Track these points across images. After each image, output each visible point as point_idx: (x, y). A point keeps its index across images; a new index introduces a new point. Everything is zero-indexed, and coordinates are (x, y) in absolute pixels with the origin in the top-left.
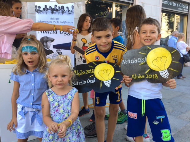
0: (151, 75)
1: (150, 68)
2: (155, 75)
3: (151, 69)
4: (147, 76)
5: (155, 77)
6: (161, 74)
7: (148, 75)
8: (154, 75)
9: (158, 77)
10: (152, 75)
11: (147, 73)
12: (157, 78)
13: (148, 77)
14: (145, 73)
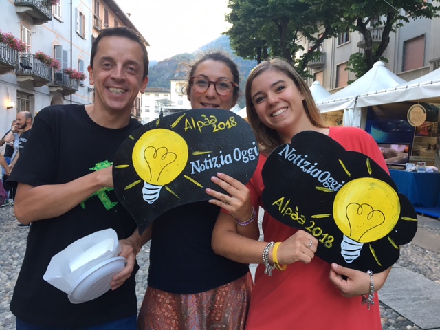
0: (321, 232)
1: (332, 213)
2: (331, 237)
3: (332, 217)
4: (312, 223)
5: (325, 241)
6: (343, 245)
7: (314, 227)
8: (327, 235)
9: (331, 245)
10: (324, 233)
12: (329, 247)
13: (312, 229)
14: (313, 217)
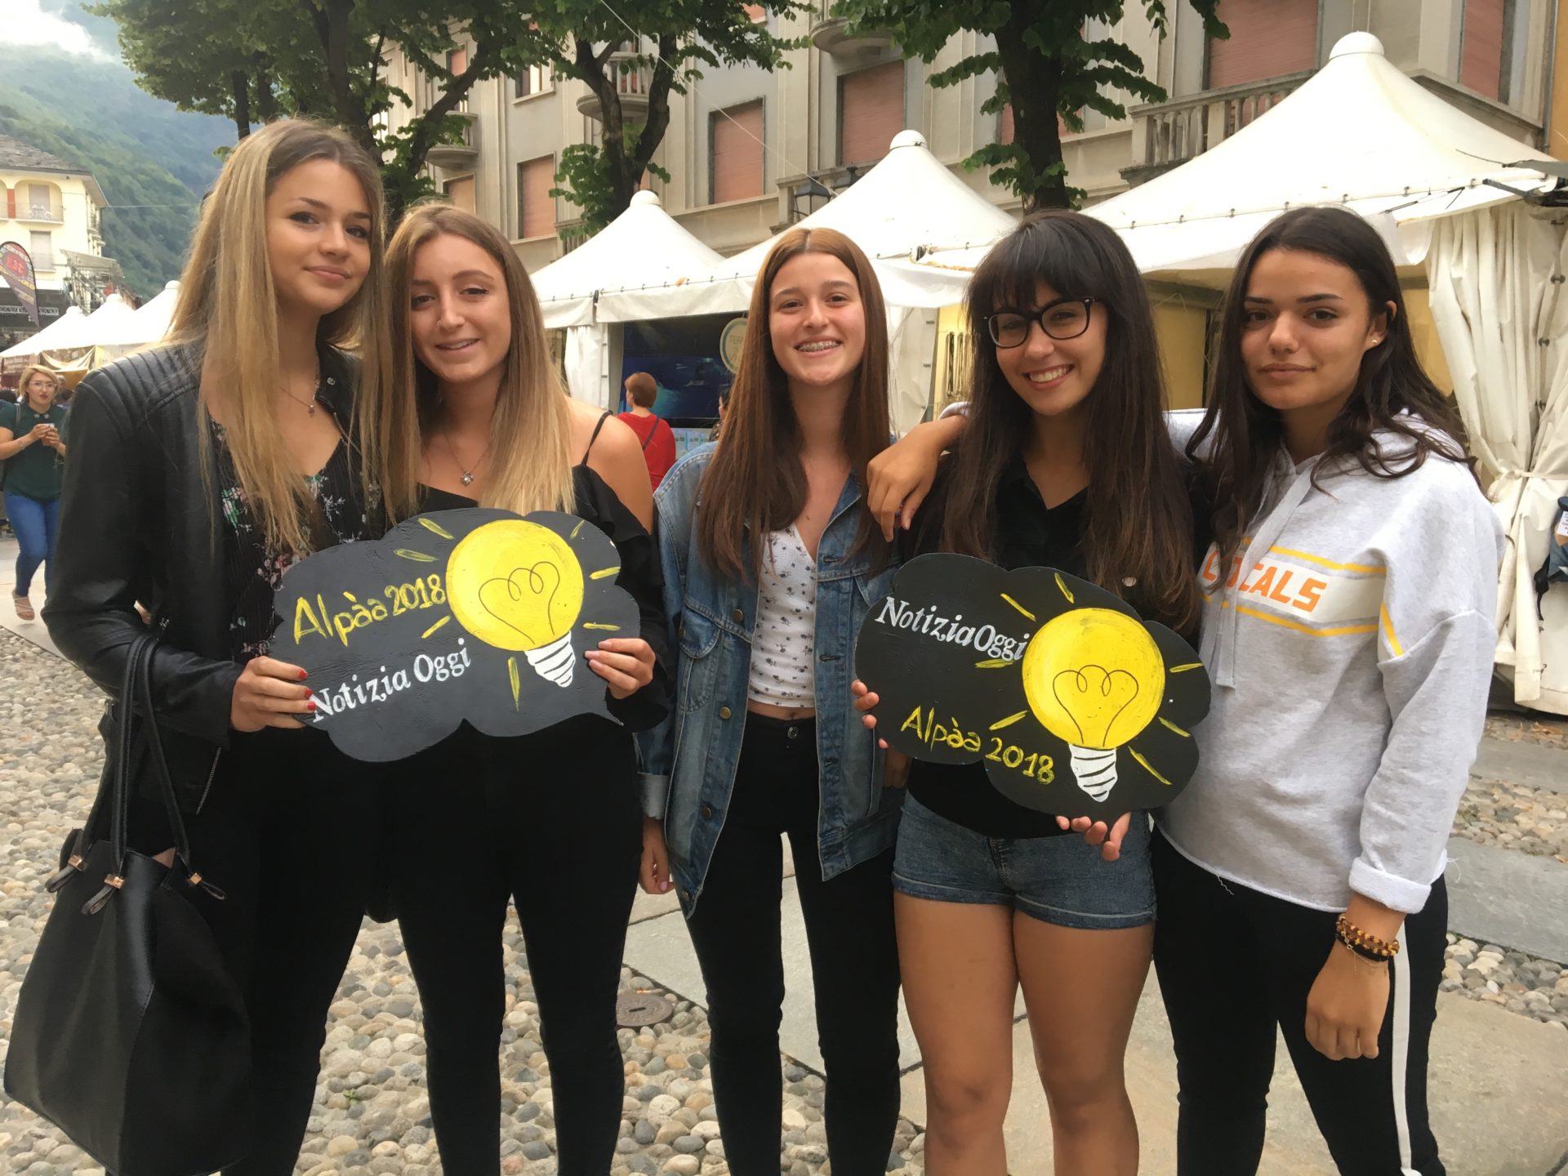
0: (1022, 754)
1: (1028, 707)
2: (1044, 758)
3: (1031, 718)
4: (996, 744)
5: (1035, 771)
6: (1078, 768)
7: (1003, 749)
8: (1035, 756)
9: (1052, 776)
10: (1027, 754)
11: (999, 733)
12: (1049, 781)
13: (1000, 754)
14: (993, 727)
